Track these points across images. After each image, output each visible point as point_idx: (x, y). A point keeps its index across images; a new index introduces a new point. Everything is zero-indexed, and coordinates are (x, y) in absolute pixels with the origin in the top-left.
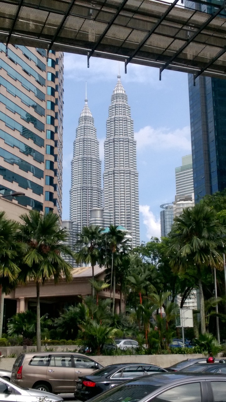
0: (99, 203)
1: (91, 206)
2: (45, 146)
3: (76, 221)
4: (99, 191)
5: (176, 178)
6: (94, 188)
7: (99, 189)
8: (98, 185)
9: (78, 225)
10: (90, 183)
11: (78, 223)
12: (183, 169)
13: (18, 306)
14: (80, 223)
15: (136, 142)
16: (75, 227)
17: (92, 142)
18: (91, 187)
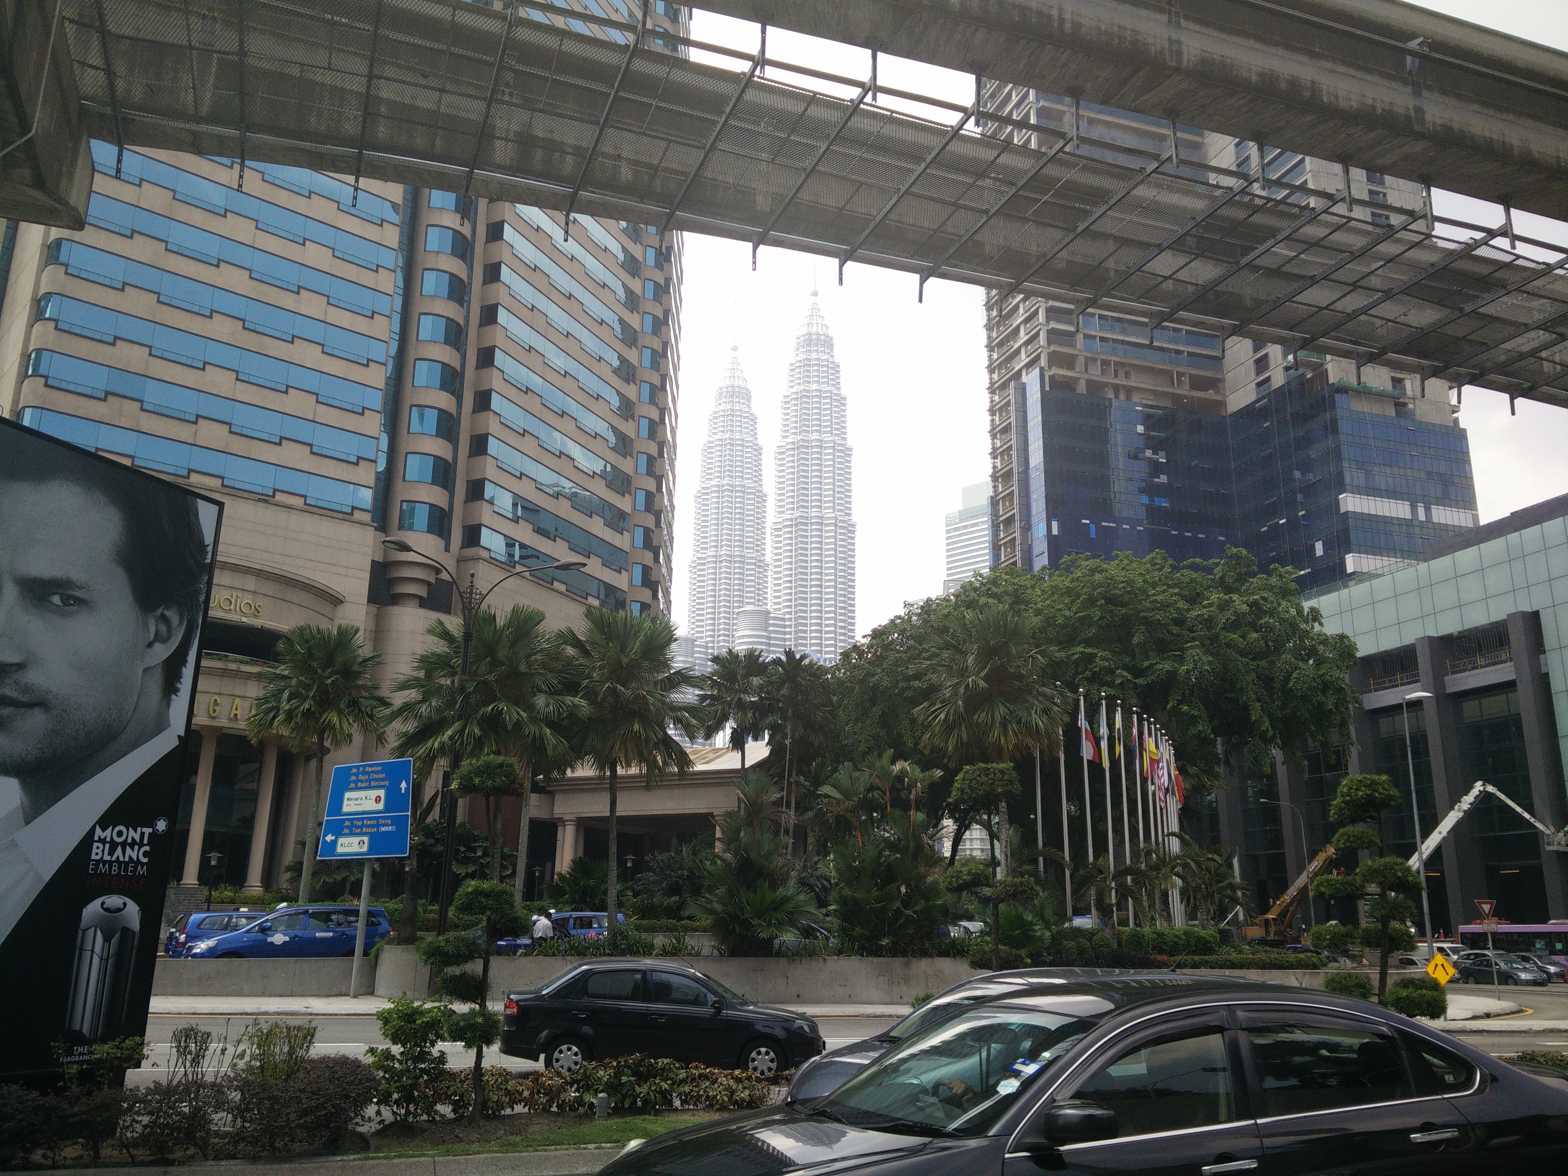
0: (758, 595)
1: (739, 601)
2: (635, 455)
3: (702, 638)
4: (759, 567)
5: (948, 538)
6: (748, 558)
7: (760, 561)
8: (757, 551)
9: (707, 647)
10: (740, 546)
11: (707, 642)
12: (966, 515)
13: (559, 836)
14: (713, 642)
15: (851, 450)
16: (700, 652)
17: (747, 447)
18: (741, 556)
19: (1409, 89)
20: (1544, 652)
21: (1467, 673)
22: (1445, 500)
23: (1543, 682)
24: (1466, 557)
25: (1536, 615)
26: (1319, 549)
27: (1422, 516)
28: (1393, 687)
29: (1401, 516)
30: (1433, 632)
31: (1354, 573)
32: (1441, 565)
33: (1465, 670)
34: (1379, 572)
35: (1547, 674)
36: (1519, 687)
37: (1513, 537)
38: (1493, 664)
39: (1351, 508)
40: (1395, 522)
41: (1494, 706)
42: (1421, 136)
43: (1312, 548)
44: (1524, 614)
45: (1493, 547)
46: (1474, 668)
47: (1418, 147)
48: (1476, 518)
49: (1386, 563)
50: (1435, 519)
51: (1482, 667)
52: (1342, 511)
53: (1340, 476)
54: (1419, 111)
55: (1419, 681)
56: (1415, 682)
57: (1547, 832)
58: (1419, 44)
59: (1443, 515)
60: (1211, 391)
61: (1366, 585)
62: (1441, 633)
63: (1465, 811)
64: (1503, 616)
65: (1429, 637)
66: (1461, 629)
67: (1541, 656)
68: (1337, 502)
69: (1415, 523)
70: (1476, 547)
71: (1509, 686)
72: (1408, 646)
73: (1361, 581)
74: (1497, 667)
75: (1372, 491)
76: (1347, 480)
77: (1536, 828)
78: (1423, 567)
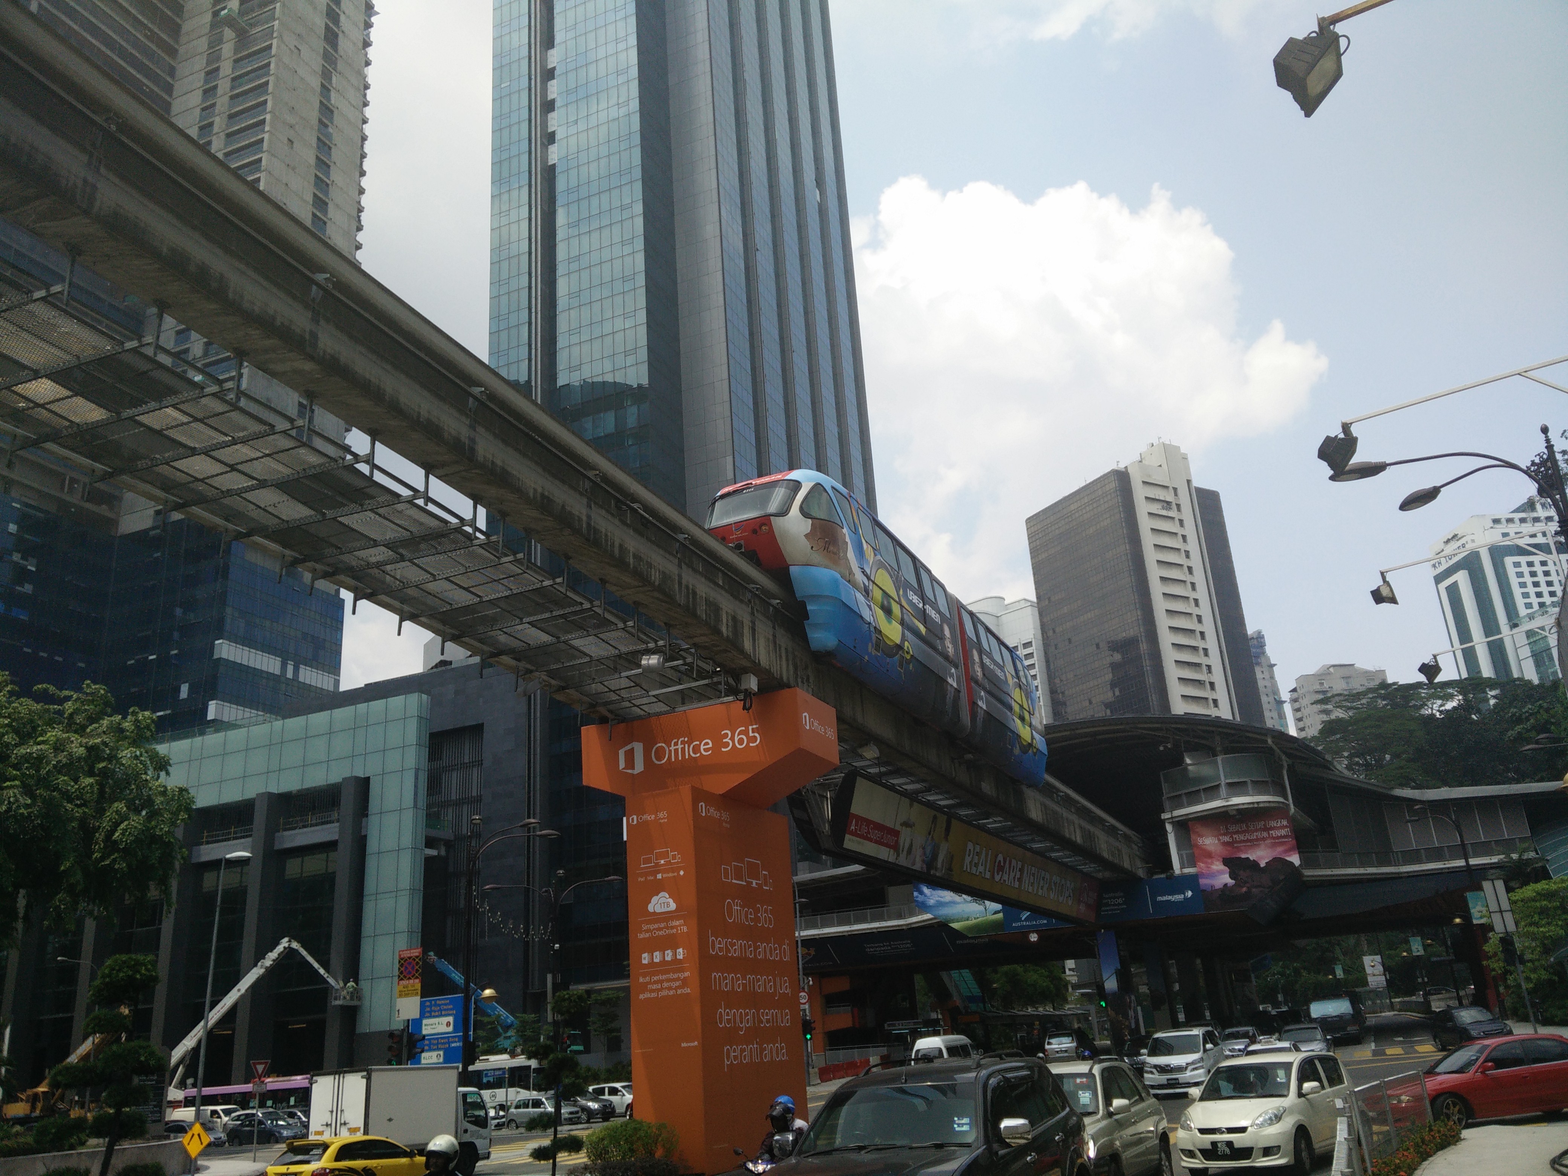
19: (309, 314)
20: (367, 816)
21: (297, 831)
22: (315, 662)
23: (361, 844)
24: (320, 719)
25: (367, 780)
26: (184, 691)
27: (290, 674)
28: (225, 840)
29: (271, 671)
30: (274, 789)
31: (213, 721)
32: (295, 724)
33: (295, 828)
34: (239, 723)
35: (366, 836)
36: (341, 846)
37: (362, 707)
38: (323, 823)
39: (224, 656)
40: (265, 675)
41: (314, 865)
42: (312, 358)
43: (178, 690)
44: (357, 779)
45: (343, 714)
46: (304, 827)
47: (308, 366)
48: (337, 683)
49: (247, 715)
50: (301, 679)
51: (312, 825)
52: (215, 657)
53: (221, 621)
54: (314, 336)
55: (250, 836)
56: (247, 836)
57: (337, 987)
58: (325, 279)
59: (309, 676)
60: (104, 506)
61: (220, 736)
62: (280, 791)
63: (267, 968)
64: (339, 779)
65: (270, 794)
66: (299, 788)
67: (364, 820)
68: (213, 646)
69: (283, 679)
70: (329, 712)
71: (331, 846)
72: (249, 800)
73: (217, 731)
74: (325, 826)
75: (248, 641)
76: (228, 627)
77: (328, 982)
78: (278, 724)
